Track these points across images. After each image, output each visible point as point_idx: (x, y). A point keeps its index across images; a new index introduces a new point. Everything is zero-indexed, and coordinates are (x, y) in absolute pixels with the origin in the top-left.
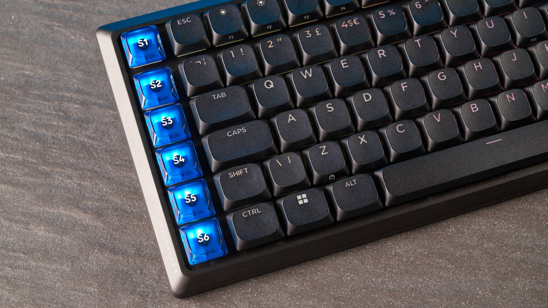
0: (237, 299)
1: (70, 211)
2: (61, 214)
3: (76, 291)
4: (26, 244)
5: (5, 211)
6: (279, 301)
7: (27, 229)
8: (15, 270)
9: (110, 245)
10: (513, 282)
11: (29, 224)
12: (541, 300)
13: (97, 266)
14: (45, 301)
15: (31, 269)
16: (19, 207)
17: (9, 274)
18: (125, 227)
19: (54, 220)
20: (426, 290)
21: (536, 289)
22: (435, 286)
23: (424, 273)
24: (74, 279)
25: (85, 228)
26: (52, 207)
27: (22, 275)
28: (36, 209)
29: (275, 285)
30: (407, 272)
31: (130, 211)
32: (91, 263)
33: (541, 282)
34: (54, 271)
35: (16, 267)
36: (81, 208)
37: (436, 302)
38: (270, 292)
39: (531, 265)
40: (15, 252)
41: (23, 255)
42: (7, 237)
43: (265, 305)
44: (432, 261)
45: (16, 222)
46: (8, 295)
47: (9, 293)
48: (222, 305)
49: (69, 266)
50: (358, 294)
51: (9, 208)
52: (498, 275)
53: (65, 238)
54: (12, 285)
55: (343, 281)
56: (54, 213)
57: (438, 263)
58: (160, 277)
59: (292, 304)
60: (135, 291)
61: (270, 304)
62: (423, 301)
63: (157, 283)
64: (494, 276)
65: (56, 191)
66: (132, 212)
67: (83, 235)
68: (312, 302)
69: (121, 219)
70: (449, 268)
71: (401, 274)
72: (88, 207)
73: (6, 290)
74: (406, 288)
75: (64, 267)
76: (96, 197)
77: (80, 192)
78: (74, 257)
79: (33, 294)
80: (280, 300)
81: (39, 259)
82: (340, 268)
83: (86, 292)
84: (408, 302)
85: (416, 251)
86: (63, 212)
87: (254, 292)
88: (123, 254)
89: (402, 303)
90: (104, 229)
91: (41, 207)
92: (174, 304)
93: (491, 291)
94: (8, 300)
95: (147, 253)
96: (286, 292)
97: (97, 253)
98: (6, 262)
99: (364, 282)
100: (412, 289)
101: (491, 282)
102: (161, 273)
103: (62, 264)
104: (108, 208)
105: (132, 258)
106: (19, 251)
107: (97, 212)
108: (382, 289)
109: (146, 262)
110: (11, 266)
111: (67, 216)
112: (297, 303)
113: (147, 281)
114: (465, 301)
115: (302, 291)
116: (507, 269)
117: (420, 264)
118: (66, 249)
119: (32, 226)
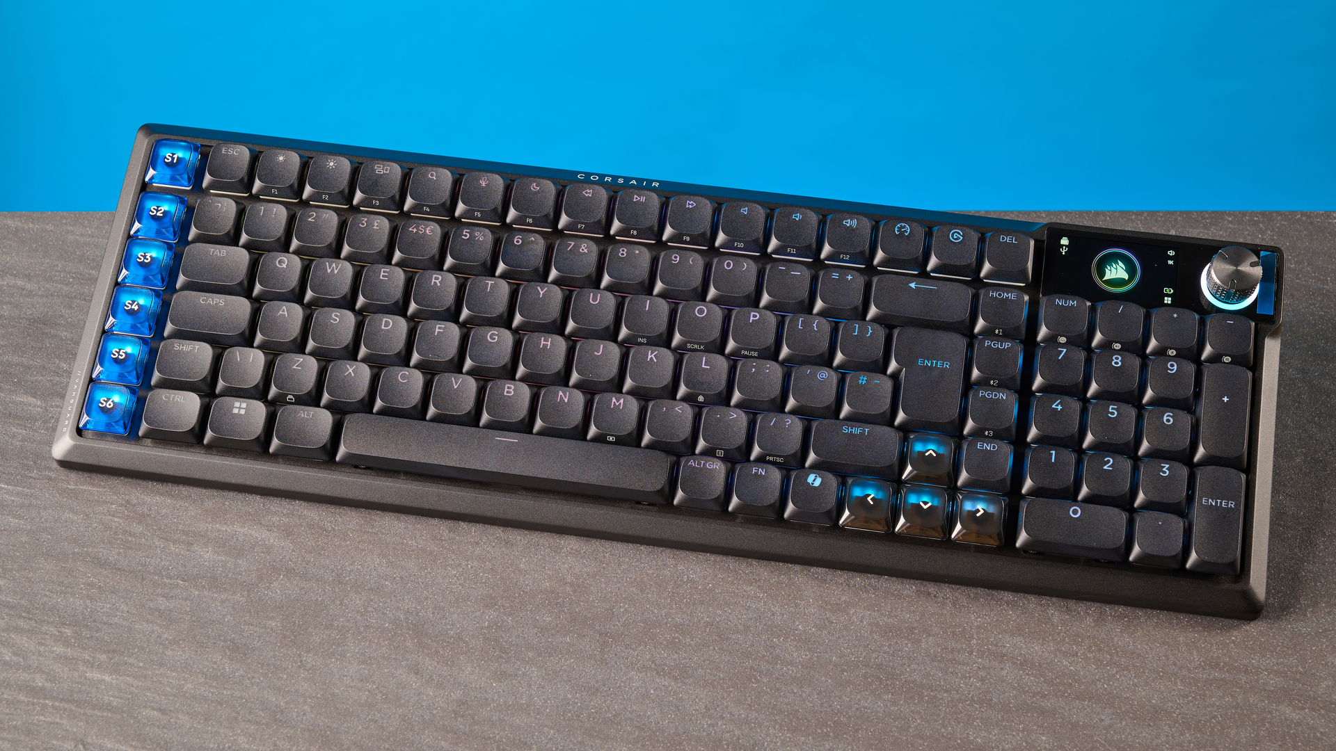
0: (468, 634)
1: (249, 529)
2: (236, 532)
3: (252, 625)
4: (187, 569)
5: (160, 529)
6: (525, 638)
7: (188, 550)
8: (171, 601)
9: (300, 570)
10: (847, 614)
11: (192, 544)
12: (882, 637)
13: (282, 595)
14: (209, 637)
15: (192, 600)
16: (180, 523)
17: (161, 606)
18: (323, 548)
19: (226, 539)
20: (727, 624)
21: (878, 623)
22: (739, 619)
23: (726, 603)
24: (249, 612)
25: (268, 550)
26: (225, 523)
27: (179, 606)
28: (202, 526)
29: (522, 618)
30: (702, 603)
31: (330, 528)
32: (274, 592)
33: (886, 615)
34: (223, 602)
35: (172, 597)
36: (264, 525)
37: (738, 639)
38: (513, 626)
39: (873, 594)
40: (171, 578)
41: (181, 582)
42: (162, 560)
43: (505, 642)
44: (738, 589)
45: (175, 542)
46: (159, 631)
47: (161, 628)
48: (448, 642)
49: (243, 596)
50: (633, 628)
51: (166, 525)
52: (826, 605)
53: (240, 562)
54: (166, 618)
55: (613, 613)
56: (226, 531)
57: (745, 591)
58: (365, 608)
59: (543, 641)
60: (332, 625)
61: (512, 641)
62: (720, 637)
63: (362, 615)
64: (821, 606)
65: (230, 504)
66: (334, 530)
67: (265, 558)
68: (570, 639)
69: (319, 537)
70: (759, 597)
71: (694, 604)
72: (274, 524)
73: (158, 625)
74: (699, 621)
75: (238, 597)
76: (285, 512)
77: (264, 506)
78: (251, 584)
79: (193, 630)
80: (526, 636)
81: (204, 587)
82: (611, 597)
83: (265, 627)
84: (700, 639)
85: (716, 576)
86: (240, 530)
87: (492, 627)
88: (318, 581)
89: (692, 640)
90: (293, 551)
91: (209, 523)
92: (384, 641)
93: (816, 626)
94: (159, 637)
95: (350, 580)
96: (535, 626)
97: (282, 580)
98: (159, 591)
99: (643, 614)
100: (707, 624)
101: (816, 615)
102: (368, 604)
103: (234, 593)
104: (301, 525)
105: (329, 585)
106: (178, 578)
107: (286, 530)
108: (666, 623)
109: (348, 590)
110: (167, 597)
111: (245, 535)
112: (550, 640)
113: (349, 613)
114: (779, 636)
115: (557, 625)
116: (840, 599)
117: (721, 593)
118: (241, 574)
119: (195, 547)
